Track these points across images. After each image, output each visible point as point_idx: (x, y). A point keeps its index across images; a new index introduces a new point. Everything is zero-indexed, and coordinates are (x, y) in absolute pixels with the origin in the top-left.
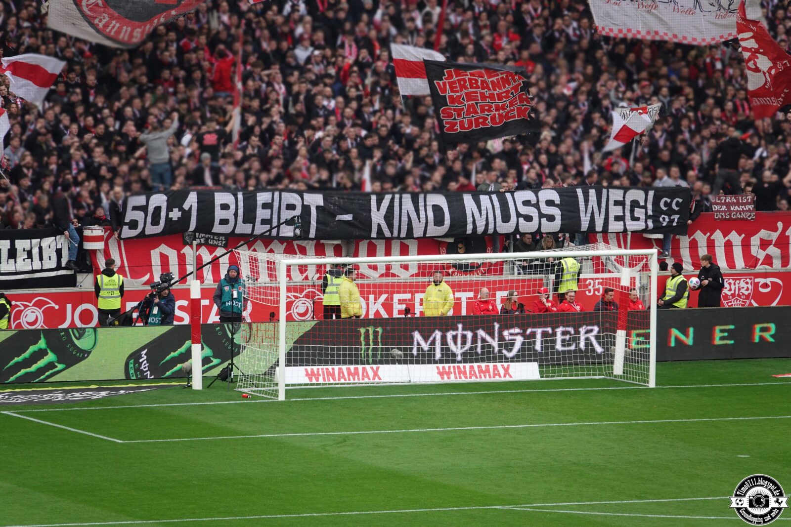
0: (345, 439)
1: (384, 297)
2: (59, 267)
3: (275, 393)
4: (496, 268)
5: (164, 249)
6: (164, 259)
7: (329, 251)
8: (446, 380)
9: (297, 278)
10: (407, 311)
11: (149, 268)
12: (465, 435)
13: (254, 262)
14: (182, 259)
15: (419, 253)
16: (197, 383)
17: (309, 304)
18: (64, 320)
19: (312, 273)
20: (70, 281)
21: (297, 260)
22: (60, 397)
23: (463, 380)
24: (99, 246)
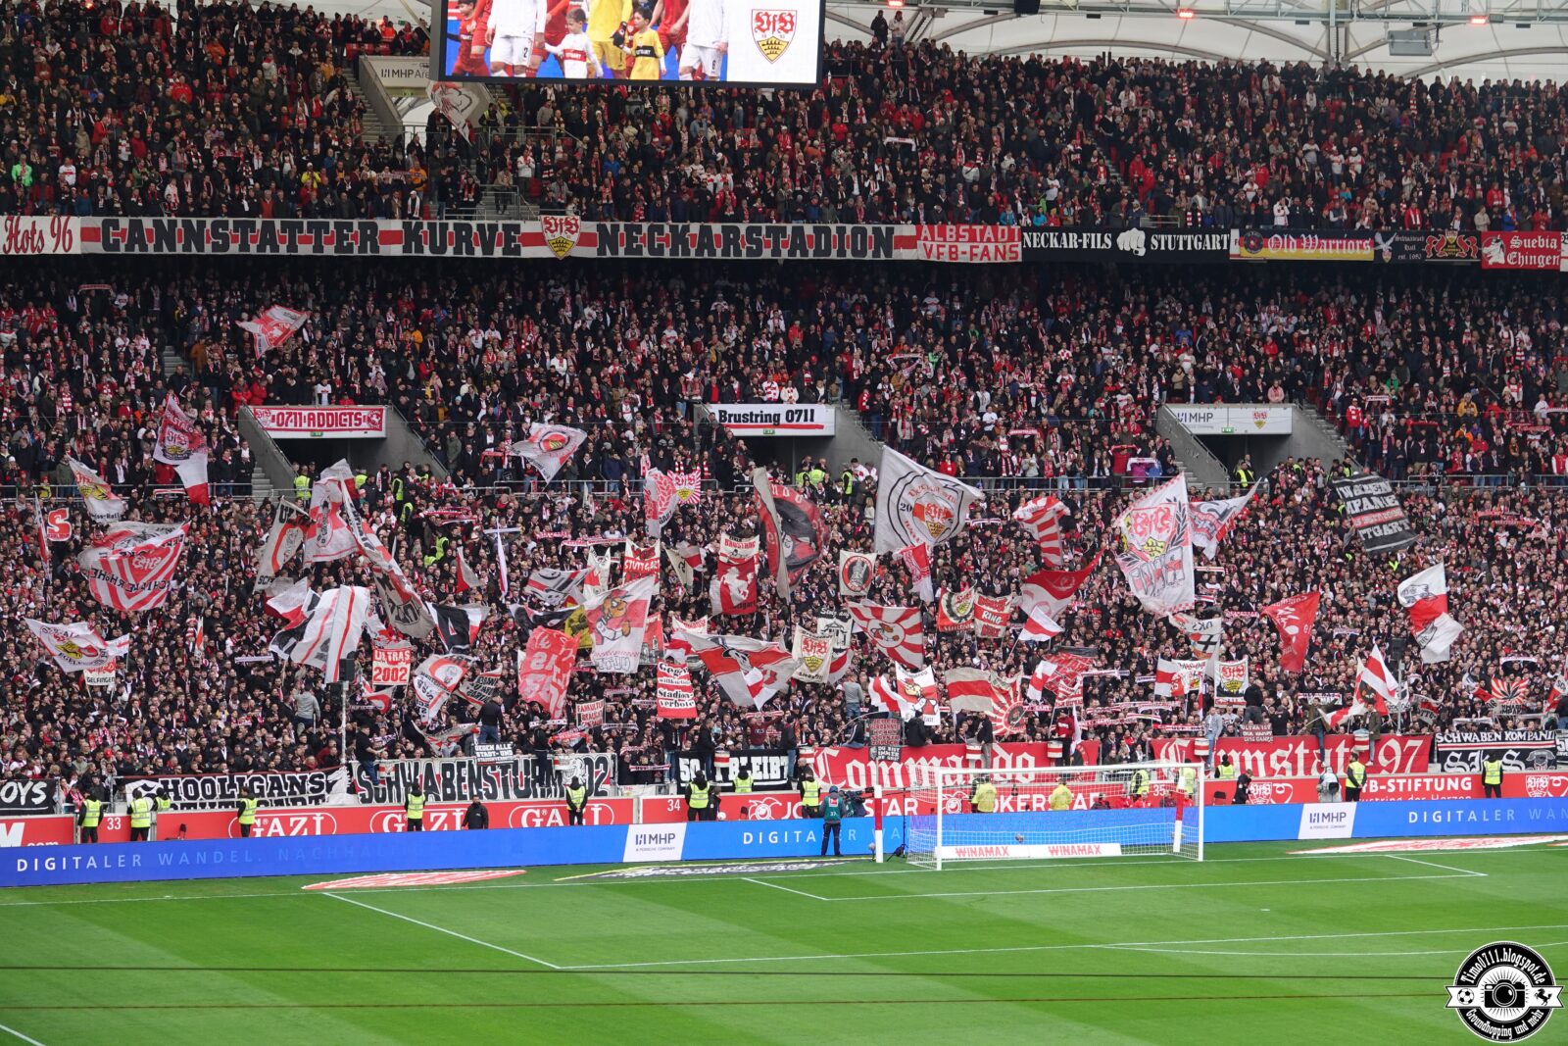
0: (983, 898)
1: (1010, 797)
2: (782, 778)
3: (935, 865)
4: (1090, 776)
5: (855, 763)
6: (856, 770)
7: (972, 765)
8: (1055, 856)
9: (950, 783)
10: (1027, 807)
11: (845, 776)
12: (1069, 895)
13: (919, 772)
14: (868, 770)
15: (1037, 765)
16: (879, 858)
17: (958, 802)
18: (785, 813)
19: (960, 780)
20: (787, 787)
21: (950, 771)
22: (783, 868)
23: (1067, 856)
24: (811, 761)
